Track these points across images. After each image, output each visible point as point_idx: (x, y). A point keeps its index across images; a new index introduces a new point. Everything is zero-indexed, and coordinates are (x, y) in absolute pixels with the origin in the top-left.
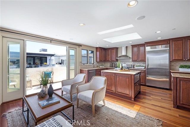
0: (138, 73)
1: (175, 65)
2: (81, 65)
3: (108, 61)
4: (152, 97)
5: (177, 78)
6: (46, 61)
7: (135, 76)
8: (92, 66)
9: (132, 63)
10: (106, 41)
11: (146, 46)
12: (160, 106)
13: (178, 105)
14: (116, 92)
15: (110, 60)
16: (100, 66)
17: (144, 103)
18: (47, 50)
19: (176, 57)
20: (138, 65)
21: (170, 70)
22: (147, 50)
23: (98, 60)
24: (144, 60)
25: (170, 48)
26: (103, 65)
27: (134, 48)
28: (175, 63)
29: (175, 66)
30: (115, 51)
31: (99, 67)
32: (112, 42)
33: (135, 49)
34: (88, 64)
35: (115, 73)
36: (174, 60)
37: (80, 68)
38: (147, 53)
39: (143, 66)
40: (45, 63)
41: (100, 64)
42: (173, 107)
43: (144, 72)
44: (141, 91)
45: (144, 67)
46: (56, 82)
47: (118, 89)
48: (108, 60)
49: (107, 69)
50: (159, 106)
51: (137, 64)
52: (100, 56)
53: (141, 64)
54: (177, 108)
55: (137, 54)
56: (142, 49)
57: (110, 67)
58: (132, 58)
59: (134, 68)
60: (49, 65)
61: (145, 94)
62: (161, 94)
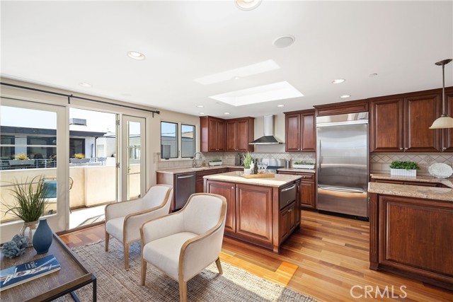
0: (294, 182)
1: (381, 161)
2: (159, 162)
3: (231, 150)
4: (324, 242)
5: (378, 195)
6: (81, 150)
7: (283, 190)
8: (191, 163)
9: (287, 156)
10: (218, 103)
11: (316, 114)
12: (339, 264)
13: (380, 262)
14: (238, 232)
15: (235, 147)
16: (211, 164)
17: (301, 258)
18: (85, 120)
19: (384, 143)
20: (301, 159)
21: (370, 173)
22: (318, 125)
23: (206, 148)
24: (312, 150)
25: (369, 121)
26: (218, 161)
27: (290, 119)
28: (381, 156)
29: (382, 163)
30: (245, 126)
31: (209, 166)
32: (236, 105)
33: (294, 122)
34: (180, 158)
35: (235, 183)
36: (378, 148)
37: (155, 169)
38: (319, 132)
39: (312, 164)
40: (80, 155)
41: (212, 158)
42: (370, 269)
43: (311, 178)
44: (301, 225)
45: (313, 167)
46: (93, 204)
47: (242, 223)
48: (230, 147)
49: (227, 170)
50: (338, 267)
51: (297, 158)
52: (211, 139)
53: (308, 158)
54: (378, 271)
55: (298, 134)
56: (308, 121)
57: (236, 165)
58: (287, 143)
59: (290, 167)
60: (88, 160)
61: (309, 232)
62: (346, 233)
